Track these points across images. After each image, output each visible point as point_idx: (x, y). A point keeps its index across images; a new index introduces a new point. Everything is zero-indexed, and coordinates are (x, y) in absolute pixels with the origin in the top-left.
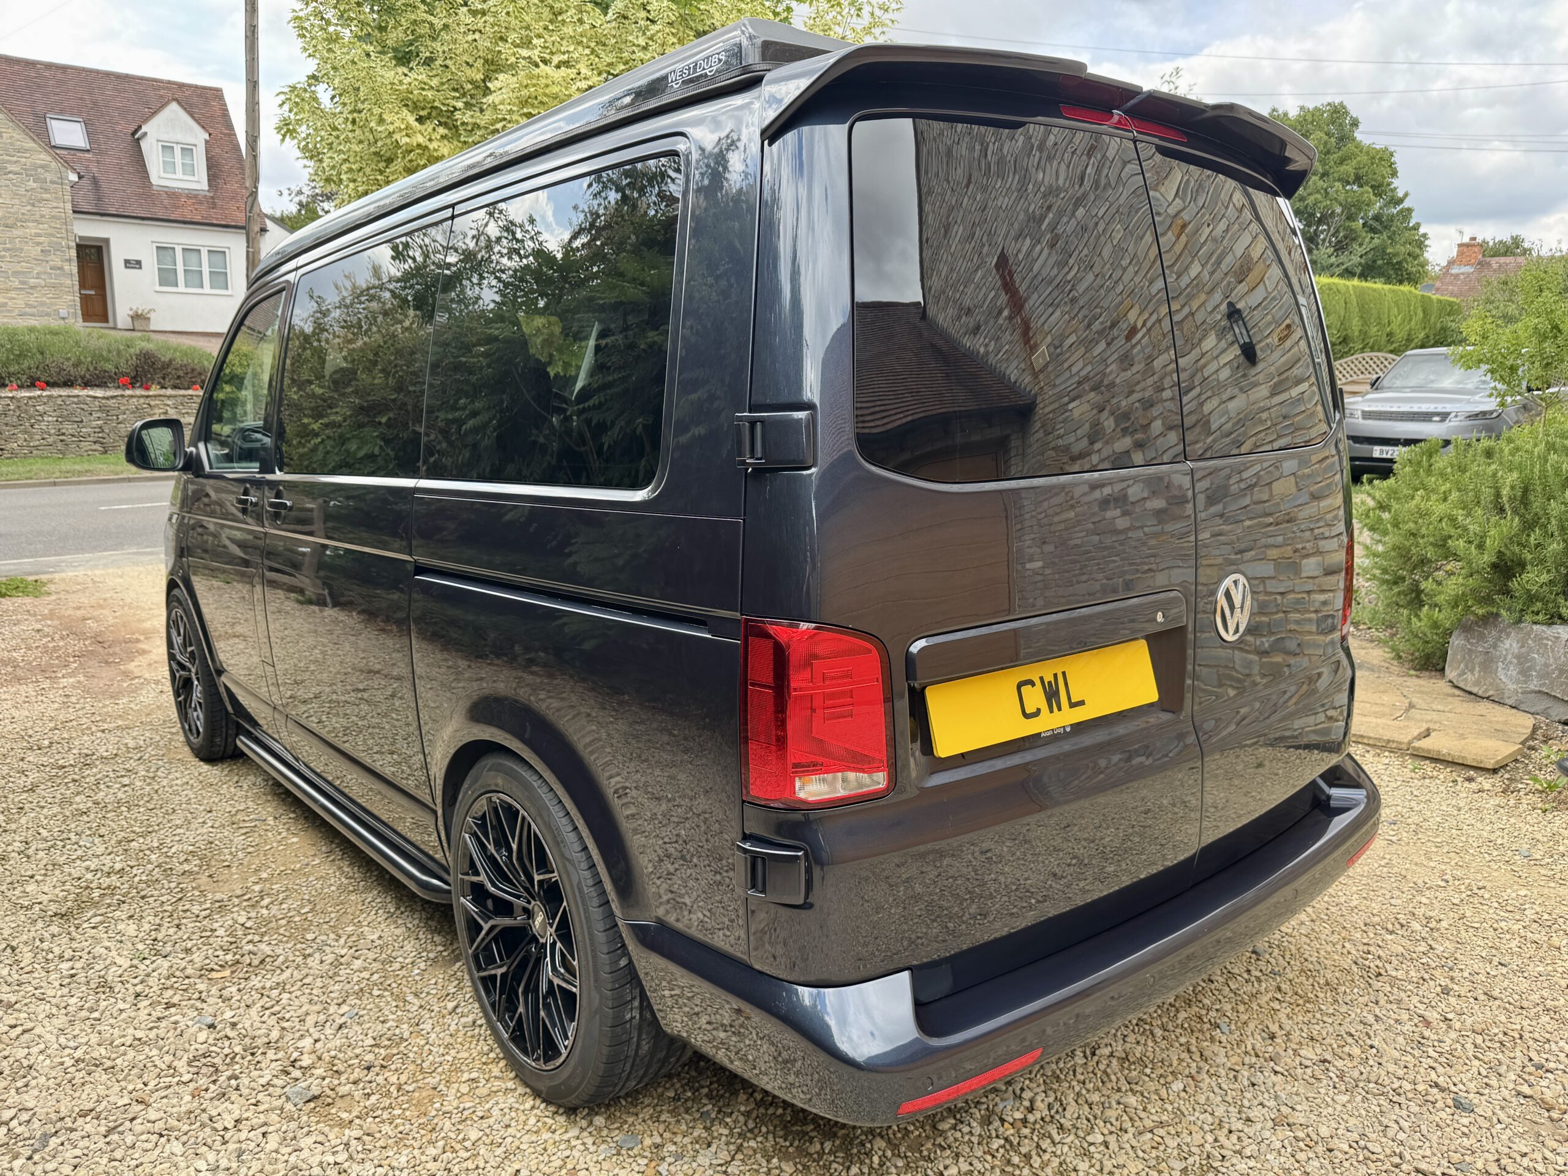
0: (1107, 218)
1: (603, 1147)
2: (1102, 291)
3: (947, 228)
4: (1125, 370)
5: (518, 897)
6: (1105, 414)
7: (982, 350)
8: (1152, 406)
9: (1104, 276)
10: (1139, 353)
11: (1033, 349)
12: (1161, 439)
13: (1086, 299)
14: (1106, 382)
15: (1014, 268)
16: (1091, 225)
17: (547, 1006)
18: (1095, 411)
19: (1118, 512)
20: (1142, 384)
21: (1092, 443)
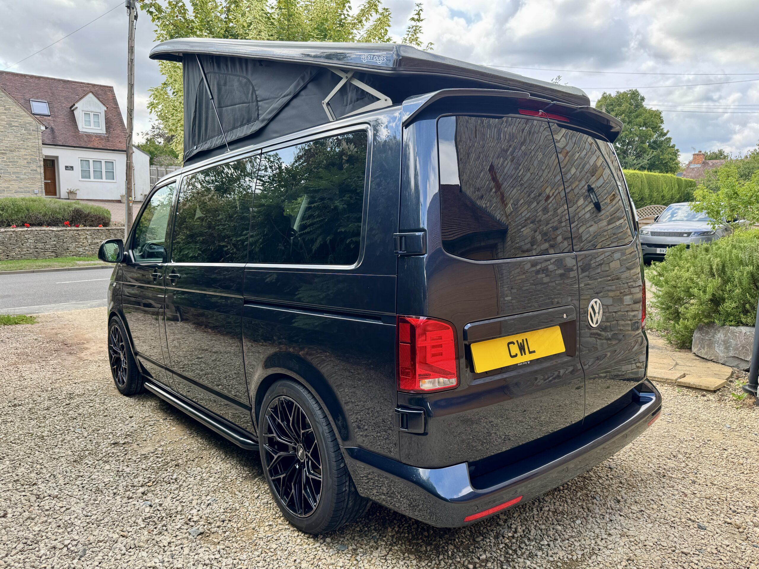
0: (535, 150)
1: (331, 550)
2: (534, 181)
3: (468, 154)
4: (545, 214)
5: (291, 443)
6: (537, 233)
7: (484, 206)
8: (557, 229)
9: (535, 174)
10: (551, 207)
11: (506, 205)
12: (562, 244)
13: (527, 184)
14: (537, 220)
15: (497, 171)
16: (528, 153)
17: (305, 489)
18: (533, 232)
19: (544, 275)
20: (553, 220)
21: (532, 246)
